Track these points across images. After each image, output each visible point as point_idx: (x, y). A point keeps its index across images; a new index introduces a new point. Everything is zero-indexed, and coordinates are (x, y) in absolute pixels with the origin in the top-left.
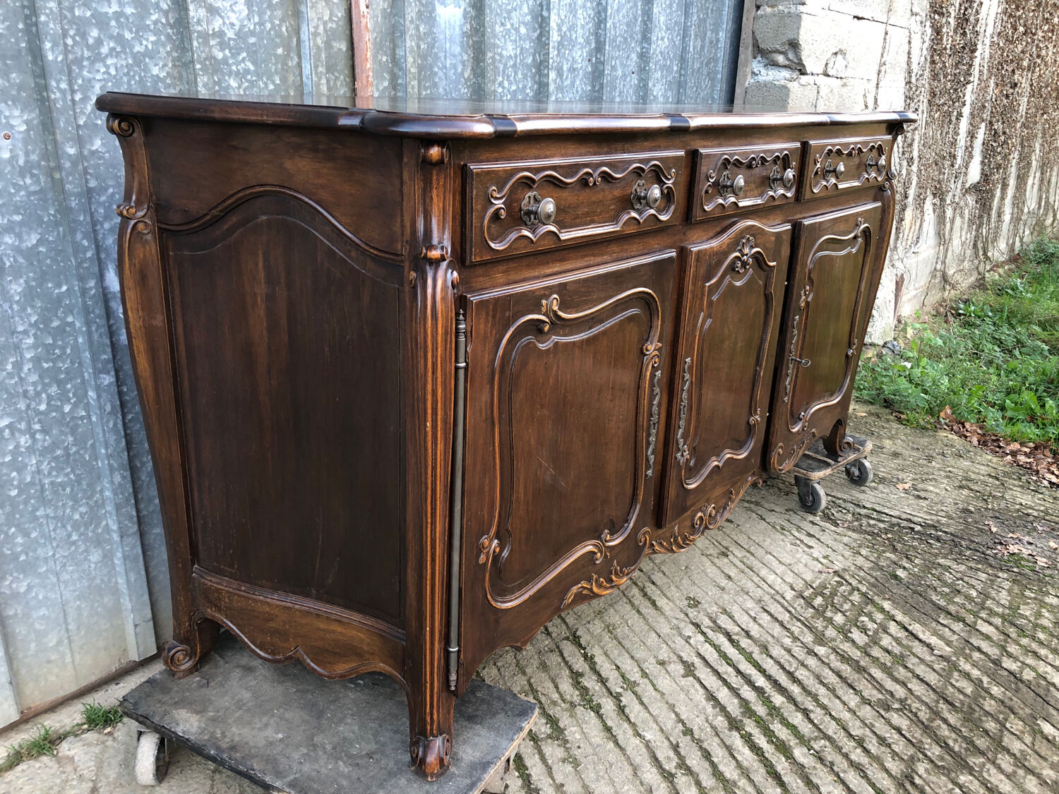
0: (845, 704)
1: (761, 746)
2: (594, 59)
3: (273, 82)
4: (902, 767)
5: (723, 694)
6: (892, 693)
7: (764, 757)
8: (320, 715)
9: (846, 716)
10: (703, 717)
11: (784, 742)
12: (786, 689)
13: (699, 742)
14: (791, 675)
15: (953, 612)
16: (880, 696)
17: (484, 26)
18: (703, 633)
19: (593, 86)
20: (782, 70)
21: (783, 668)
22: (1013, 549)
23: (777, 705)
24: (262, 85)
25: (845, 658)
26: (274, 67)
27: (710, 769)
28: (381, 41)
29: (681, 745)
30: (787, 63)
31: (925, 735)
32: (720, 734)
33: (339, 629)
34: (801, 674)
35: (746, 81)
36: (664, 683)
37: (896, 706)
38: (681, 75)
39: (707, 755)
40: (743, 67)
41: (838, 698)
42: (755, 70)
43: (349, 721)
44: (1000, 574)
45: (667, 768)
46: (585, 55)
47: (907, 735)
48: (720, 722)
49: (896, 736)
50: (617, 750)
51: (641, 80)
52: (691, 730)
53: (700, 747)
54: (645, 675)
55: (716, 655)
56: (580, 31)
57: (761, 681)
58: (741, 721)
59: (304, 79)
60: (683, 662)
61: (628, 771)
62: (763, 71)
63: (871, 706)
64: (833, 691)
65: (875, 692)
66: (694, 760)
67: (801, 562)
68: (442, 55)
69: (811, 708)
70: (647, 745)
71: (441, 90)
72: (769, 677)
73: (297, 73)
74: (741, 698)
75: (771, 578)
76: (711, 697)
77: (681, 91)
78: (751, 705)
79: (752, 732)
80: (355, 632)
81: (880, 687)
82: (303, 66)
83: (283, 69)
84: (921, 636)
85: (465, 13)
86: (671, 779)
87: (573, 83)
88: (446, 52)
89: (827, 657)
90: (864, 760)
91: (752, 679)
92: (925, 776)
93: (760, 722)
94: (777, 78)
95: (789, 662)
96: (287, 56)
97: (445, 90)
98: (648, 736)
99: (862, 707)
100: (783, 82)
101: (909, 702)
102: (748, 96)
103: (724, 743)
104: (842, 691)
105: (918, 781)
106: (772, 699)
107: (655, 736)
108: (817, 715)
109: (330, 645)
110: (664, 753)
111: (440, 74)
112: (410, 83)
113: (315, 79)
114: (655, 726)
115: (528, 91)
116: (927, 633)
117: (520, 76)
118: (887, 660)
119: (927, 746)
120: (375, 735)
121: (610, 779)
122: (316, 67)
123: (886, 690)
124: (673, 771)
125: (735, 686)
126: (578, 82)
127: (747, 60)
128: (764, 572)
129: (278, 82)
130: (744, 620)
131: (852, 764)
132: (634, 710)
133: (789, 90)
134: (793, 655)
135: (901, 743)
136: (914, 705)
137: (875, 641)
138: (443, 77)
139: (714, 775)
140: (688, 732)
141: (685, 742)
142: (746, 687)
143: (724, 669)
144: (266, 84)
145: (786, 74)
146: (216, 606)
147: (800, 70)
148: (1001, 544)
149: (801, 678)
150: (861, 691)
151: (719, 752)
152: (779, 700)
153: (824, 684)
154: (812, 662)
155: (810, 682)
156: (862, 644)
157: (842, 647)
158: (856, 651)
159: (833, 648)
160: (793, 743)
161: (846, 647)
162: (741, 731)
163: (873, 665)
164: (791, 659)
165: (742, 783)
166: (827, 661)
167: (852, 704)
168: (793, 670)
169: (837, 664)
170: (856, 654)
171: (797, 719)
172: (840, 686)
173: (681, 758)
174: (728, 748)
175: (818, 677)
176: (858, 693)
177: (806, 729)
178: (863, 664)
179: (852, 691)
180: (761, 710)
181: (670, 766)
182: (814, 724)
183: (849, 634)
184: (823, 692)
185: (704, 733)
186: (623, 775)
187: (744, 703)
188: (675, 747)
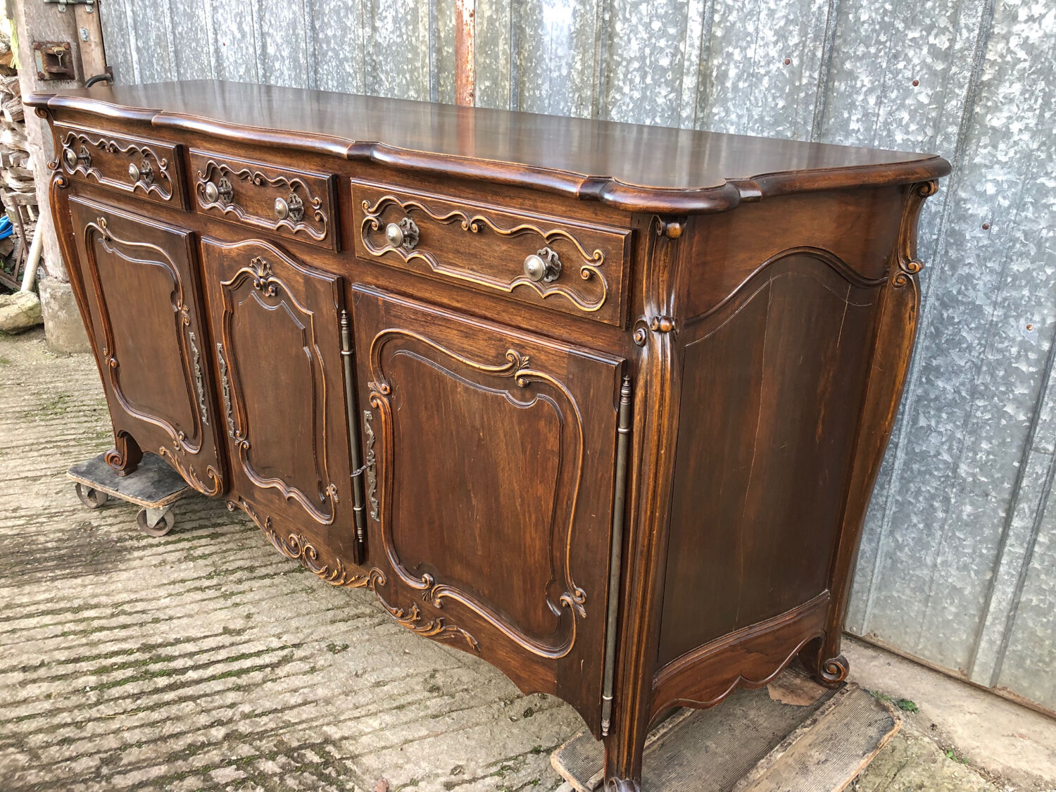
1: (113, 658)
4: (32, 745)
5: (190, 647)
6: (125, 774)
7: (103, 657)
9: (115, 725)
10: (168, 631)
11: (109, 673)
12: (173, 689)
13: (142, 625)
14: (193, 698)
16: (125, 761)
18: (282, 648)
21: (206, 695)
23: (155, 679)
25: (193, 749)
27: (109, 625)
29: (144, 615)
31: (55, 779)
32: (143, 638)
34: (189, 706)
36: (222, 615)
37: (105, 771)
39: (124, 627)
41: (142, 726)
47: (64, 764)
48: (157, 641)
49: (67, 754)
50: (160, 584)
53: (136, 625)
54: (237, 605)
55: (246, 651)
57: (192, 675)
58: (149, 651)
60: (244, 630)
61: (134, 587)
63: (116, 749)
64: (153, 724)
65: (132, 758)
66: (123, 619)
67: (407, 763)
72: (197, 682)
75: (374, 723)
76: (188, 640)
78: (165, 661)
81: (136, 766)
90: (56, 720)
91: (199, 669)
92: (13, 757)
93: (145, 663)
95: (212, 702)
98: (163, 601)
99: (120, 740)
101: (104, 783)
103: (131, 638)
104: (149, 732)
105: (11, 750)
106: (165, 678)
107: (163, 604)
108: (129, 704)
110: (140, 606)
114: (172, 604)
119: (42, 774)
123: (131, 770)
124: (120, 608)
125: (196, 657)
128: (388, 718)
130: (297, 682)
131: (60, 710)
132: (199, 595)
135: (58, 755)
136: (97, 786)
139: (103, 626)
140: (156, 621)
141: (148, 617)
142: (191, 664)
143: (223, 654)
149: (184, 704)
150: (140, 746)
151: (123, 633)
152: (162, 682)
153: (164, 721)
154: (203, 720)
155: (174, 710)
156: (213, 773)
157: (215, 752)
158: (203, 763)
159: (217, 744)
160: (105, 678)
161: (214, 755)
162: (138, 650)
163: (173, 771)
164: (216, 704)
165: (84, 641)
166: (200, 732)
167: (126, 735)
168: (198, 701)
169: (189, 739)
170: (198, 761)
171: (131, 688)
172: (156, 732)
173: (130, 614)
174: (125, 640)
175: (178, 718)
176: (139, 744)
177: (116, 692)
178: (180, 762)
179: (144, 740)
180: (154, 667)
181: (126, 608)
182: (118, 698)
183: (234, 767)
184: (155, 716)
185: (149, 629)
186: (132, 585)
187: (171, 658)
188: (143, 612)
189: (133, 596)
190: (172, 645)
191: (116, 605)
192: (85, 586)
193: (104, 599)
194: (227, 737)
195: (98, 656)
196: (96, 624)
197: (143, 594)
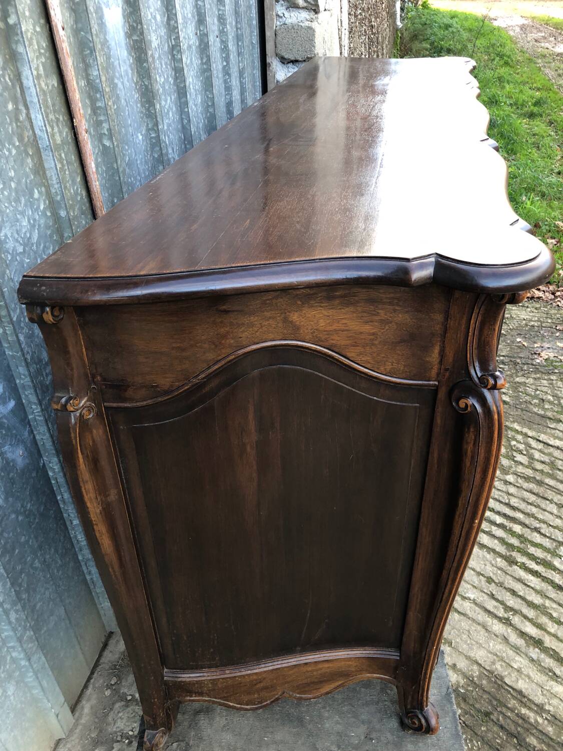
0: (552, 514)
1: (536, 569)
2: (198, 32)
3: (14, 145)
5: (486, 540)
7: (543, 576)
8: (300, 721)
9: (559, 522)
10: (488, 564)
11: (544, 559)
12: (515, 518)
13: (501, 585)
14: (508, 505)
15: (551, 417)
17: (141, 24)
19: (202, 59)
20: (301, 11)
21: (501, 502)
22: (544, 355)
23: (520, 533)
24: (7, 153)
25: (527, 479)
26: (10, 128)
27: (524, 603)
28: (77, 65)
29: (494, 593)
30: (305, 5)
32: (507, 572)
33: (326, 665)
34: (514, 502)
35: (273, 24)
38: (237, 29)
39: (514, 593)
40: (270, 10)
41: (545, 510)
42: (280, 13)
43: (326, 714)
44: (552, 378)
45: (501, 615)
46: (193, 29)
48: (500, 562)
50: (462, 617)
51: (222, 42)
52: (491, 578)
53: (505, 588)
56: (188, 6)
57: (498, 519)
58: (511, 556)
59: (37, 131)
61: (483, 632)
62: (287, 15)
64: (538, 506)
66: (511, 602)
68: (116, 63)
69: (538, 526)
70: (474, 602)
71: (123, 101)
72: (499, 513)
73: (29, 127)
74: (497, 538)
76: (480, 545)
77: (240, 44)
78: (506, 540)
79: (523, 561)
80: (343, 663)
82: (33, 117)
83: (17, 126)
84: (551, 443)
85: (124, 10)
86: (509, 622)
87: (191, 59)
88: (119, 60)
89: (517, 482)
91: (491, 519)
93: (520, 550)
94: (300, 19)
95: (501, 496)
96: (17, 109)
97: (126, 100)
98: (472, 596)
99: (561, 510)
100: (307, 24)
102: (279, 38)
103: (515, 578)
104: (543, 504)
106: (514, 530)
107: (474, 593)
108: (544, 529)
109: (317, 678)
110: (491, 605)
111: (120, 85)
112: (108, 105)
113: (49, 130)
114: (469, 586)
115: (170, 79)
116: (552, 439)
117: (164, 66)
118: (547, 469)
120: (356, 716)
121: (477, 643)
122: (47, 116)
124: (506, 616)
125: (487, 530)
126: (193, 59)
127: (272, 5)
129: (17, 144)
133: (314, 31)
134: (498, 489)
137: (531, 458)
138: (122, 88)
139: (529, 606)
140: (490, 580)
141: (493, 588)
142: (493, 527)
144: (9, 150)
145: (304, 15)
146: (195, 693)
147: (314, 10)
148: (535, 354)
149: (516, 505)
150: (552, 500)
151: (518, 587)
152: (517, 528)
153: (531, 504)
154: (512, 490)
155: (523, 506)
156: (526, 463)
157: (519, 471)
158: (528, 470)
159: (515, 474)
160: (549, 557)
161: (520, 469)
162: (516, 563)
163: (544, 476)
164: (500, 493)
165: (548, 603)
166: (519, 485)
167: (555, 511)
168: (507, 501)
169: (526, 485)
170: (529, 472)
171: (537, 538)
172: (539, 501)
173: (502, 603)
174: (520, 580)
175: (524, 500)
176: (551, 501)
177: (547, 543)
178: (538, 478)
179: (548, 502)
180: (514, 541)
181: (501, 613)
182: (548, 537)
183: (515, 459)
184: (534, 510)
185: (499, 576)
186: (481, 636)
187: (502, 541)
188: (492, 596)
189: (489, 620)
190: (494, 551)
191: (507, 622)
192: (519, 671)
193: (514, 638)
194: (507, 474)
195: (545, 579)
196: (531, 613)
197: (482, 617)
